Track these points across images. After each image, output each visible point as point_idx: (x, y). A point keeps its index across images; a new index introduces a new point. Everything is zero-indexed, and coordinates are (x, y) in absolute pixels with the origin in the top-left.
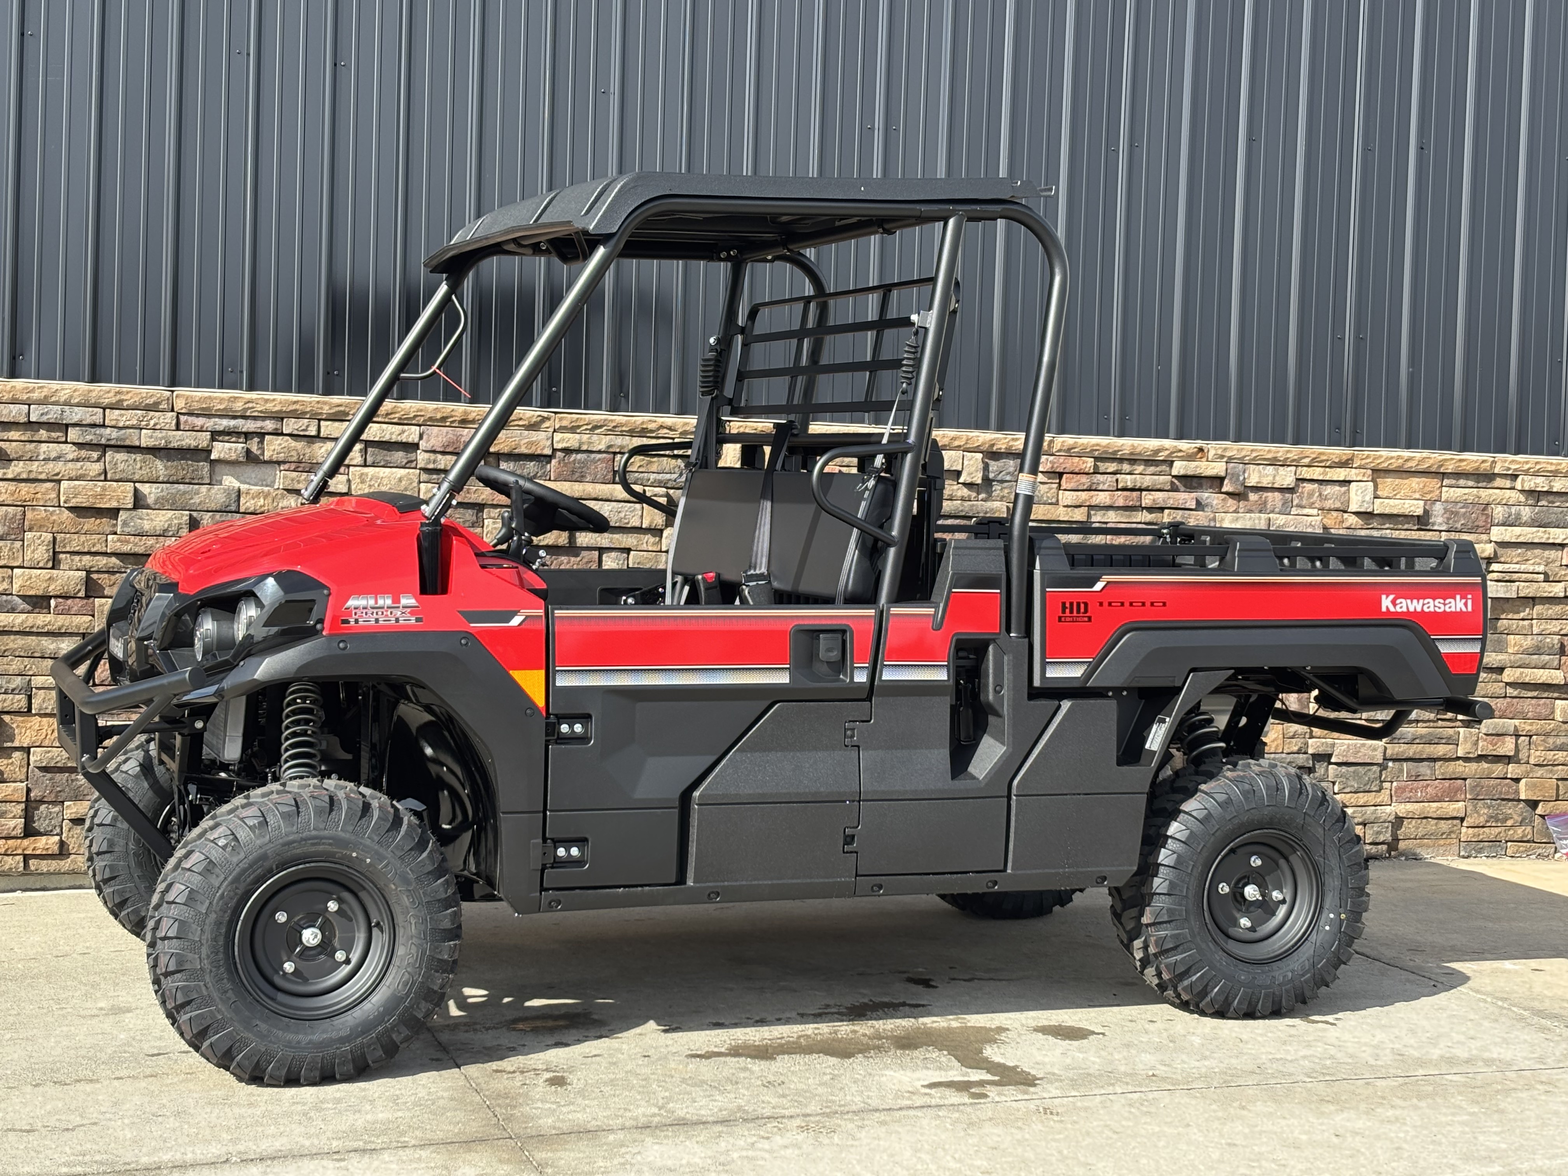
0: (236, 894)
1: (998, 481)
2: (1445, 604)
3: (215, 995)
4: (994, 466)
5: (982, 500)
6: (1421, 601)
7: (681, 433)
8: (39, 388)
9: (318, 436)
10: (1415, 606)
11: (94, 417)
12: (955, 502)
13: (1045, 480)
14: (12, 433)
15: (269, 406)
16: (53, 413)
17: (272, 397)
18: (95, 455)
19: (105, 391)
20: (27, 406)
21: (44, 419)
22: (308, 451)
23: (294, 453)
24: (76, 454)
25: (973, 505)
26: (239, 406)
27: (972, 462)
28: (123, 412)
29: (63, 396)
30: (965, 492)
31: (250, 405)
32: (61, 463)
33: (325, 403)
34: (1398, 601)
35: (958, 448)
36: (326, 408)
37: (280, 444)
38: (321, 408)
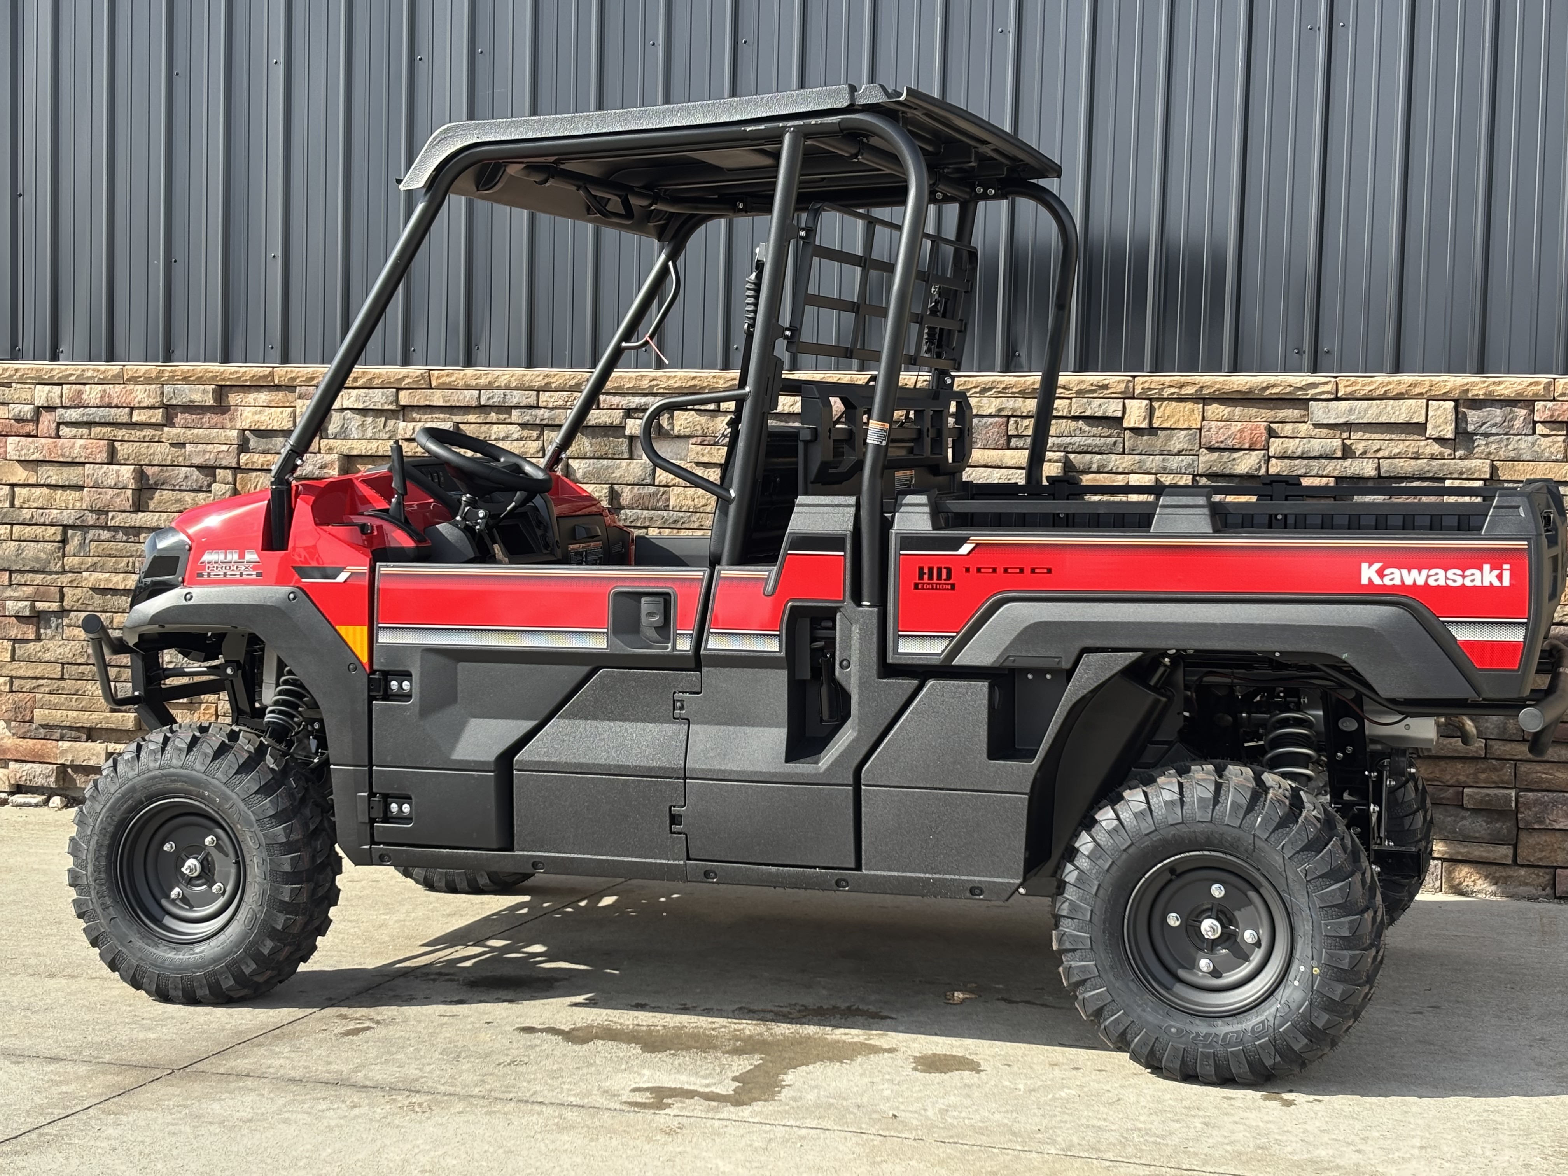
0: (113, 820)
1: (1482, 435)
2: (1464, 577)
3: (99, 910)
4: (1473, 417)
5: (1460, 458)
6: (1425, 572)
7: (1077, 392)
8: (487, 374)
9: (718, 410)
10: (1415, 577)
11: (529, 400)
12: (1419, 461)
13: (1546, 431)
14: (471, 416)
15: (671, 382)
16: (497, 397)
17: (673, 374)
18: (535, 434)
19: (536, 376)
20: (477, 392)
21: (490, 403)
22: (711, 424)
23: (698, 427)
24: (520, 433)
25: (1444, 464)
26: (645, 384)
27: (1439, 412)
28: (552, 393)
29: (503, 381)
30: (1436, 448)
31: (655, 383)
32: (509, 442)
33: (720, 377)
34: (1387, 571)
35: (1420, 396)
36: (721, 382)
37: (686, 419)
38: (717, 383)
